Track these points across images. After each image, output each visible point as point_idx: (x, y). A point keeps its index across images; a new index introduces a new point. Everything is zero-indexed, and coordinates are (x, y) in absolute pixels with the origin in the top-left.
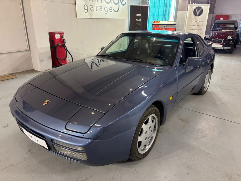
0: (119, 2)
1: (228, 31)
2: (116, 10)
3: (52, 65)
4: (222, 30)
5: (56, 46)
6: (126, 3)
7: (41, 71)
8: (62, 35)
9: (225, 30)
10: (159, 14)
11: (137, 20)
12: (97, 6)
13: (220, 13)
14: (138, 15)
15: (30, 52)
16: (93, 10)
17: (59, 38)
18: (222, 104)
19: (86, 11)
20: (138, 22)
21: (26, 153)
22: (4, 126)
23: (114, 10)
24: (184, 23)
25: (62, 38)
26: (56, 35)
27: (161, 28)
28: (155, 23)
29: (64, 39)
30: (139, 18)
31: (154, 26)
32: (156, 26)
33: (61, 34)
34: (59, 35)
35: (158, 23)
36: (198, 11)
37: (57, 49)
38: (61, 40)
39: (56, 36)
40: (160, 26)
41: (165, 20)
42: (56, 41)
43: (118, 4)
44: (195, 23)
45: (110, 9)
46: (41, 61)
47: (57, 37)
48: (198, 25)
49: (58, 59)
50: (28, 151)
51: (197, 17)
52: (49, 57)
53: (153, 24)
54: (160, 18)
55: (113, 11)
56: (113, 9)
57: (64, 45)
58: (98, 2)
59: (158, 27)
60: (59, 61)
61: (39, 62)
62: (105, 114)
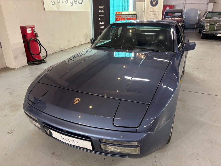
1: (177, 18)
2: (81, 2)
3: (27, 61)
4: (172, 18)
5: (28, 40)
7: (16, 68)
8: (34, 28)
9: (174, 18)
10: (119, 5)
11: (100, 11)
13: (166, 3)
14: (100, 7)
15: (2, 49)
16: (59, 2)
17: (31, 32)
18: (202, 82)
19: (53, 3)
20: (101, 13)
21: (51, 158)
22: (9, 133)
23: (78, 2)
24: (143, 13)
25: (34, 32)
26: (28, 29)
27: (123, 18)
28: (117, 14)
29: (36, 33)
30: (101, 9)
31: (117, 17)
32: (118, 16)
33: (32, 28)
34: (30, 29)
35: (121, 14)
36: (154, 2)
37: (30, 44)
38: (33, 35)
39: (27, 31)
40: (122, 17)
41: (125, 11)
42: (28, 36)
44: (152, 13)
45: (75, 1)
46: (16, 57)
47: (29, 31)
48: (155, 15)
49: (32, 54)
50: (51, 155)
51: (154, 7)
52: (24, 53)
53: (116, 15)
54: (120, 9)
57: (37, 40)
59: (120, 18)
60: (33, 55)
61: (13, 59)
62: (149, 105)
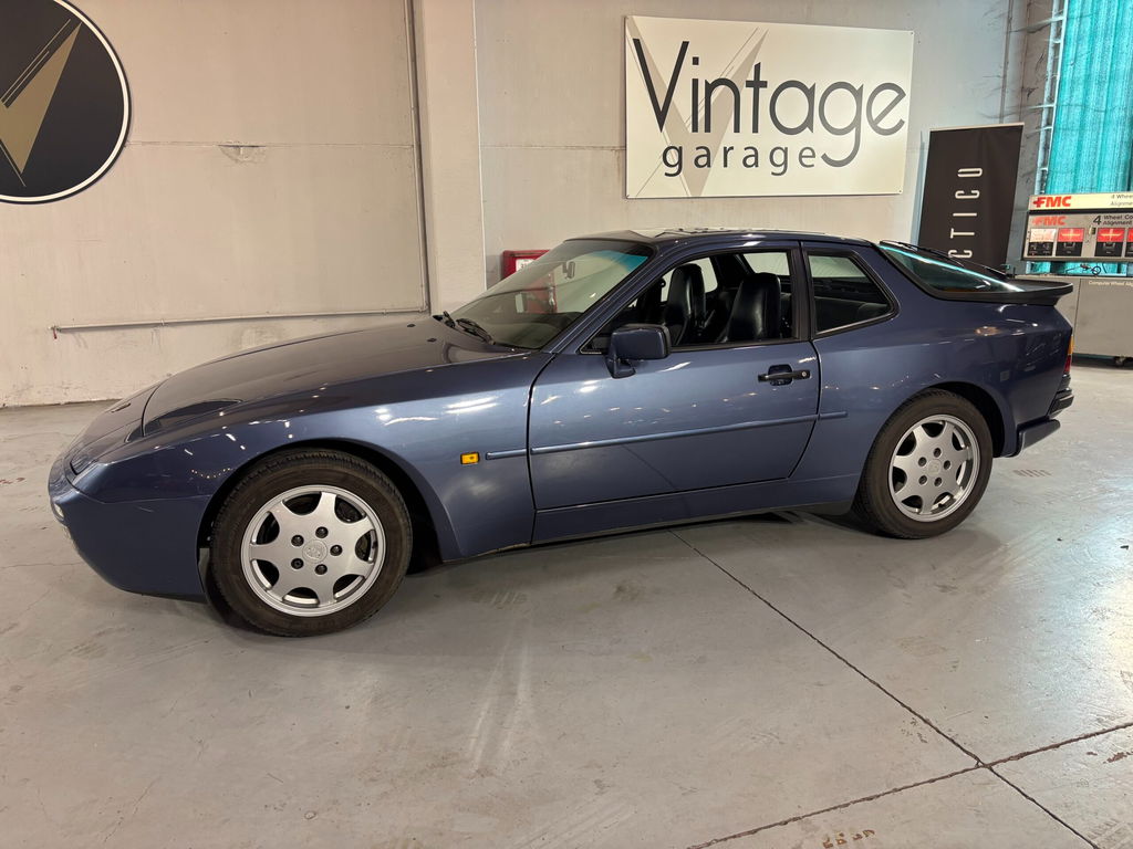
0: (856, 123)
6: (902, 123)
11: (959, 195)
12: (732, 148)
14: (965, 173)
20: (965, 205)
26: (520, 263)
27: (1077, 231)
28: (1043, 207)
30: (968, 185)
31: (1038, 222)
35: (1062, 207)
39: (518, 266)
40: (1070, 221)
43: (853, 132)
53: (1032, 213)
55: (818, 161)
56: (819, 155)
58: (737, 129)
59: (1059, 226)
